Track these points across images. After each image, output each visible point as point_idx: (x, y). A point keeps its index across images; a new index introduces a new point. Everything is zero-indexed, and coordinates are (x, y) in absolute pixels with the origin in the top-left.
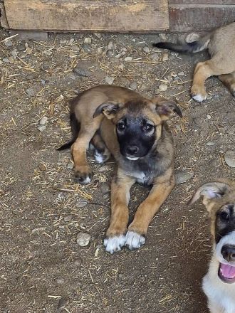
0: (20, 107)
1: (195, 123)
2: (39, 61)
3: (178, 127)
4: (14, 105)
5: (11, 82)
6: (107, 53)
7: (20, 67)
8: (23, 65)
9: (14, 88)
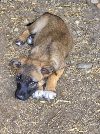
0: (6, 22)
1: (94, 40)
2: (17, 4)
3: (84, 41)
4: (3, 21)
5: (3, 11)
6: (50, 4)
7: (8, 6)
8: (10, 5)
9: (4, 14)
